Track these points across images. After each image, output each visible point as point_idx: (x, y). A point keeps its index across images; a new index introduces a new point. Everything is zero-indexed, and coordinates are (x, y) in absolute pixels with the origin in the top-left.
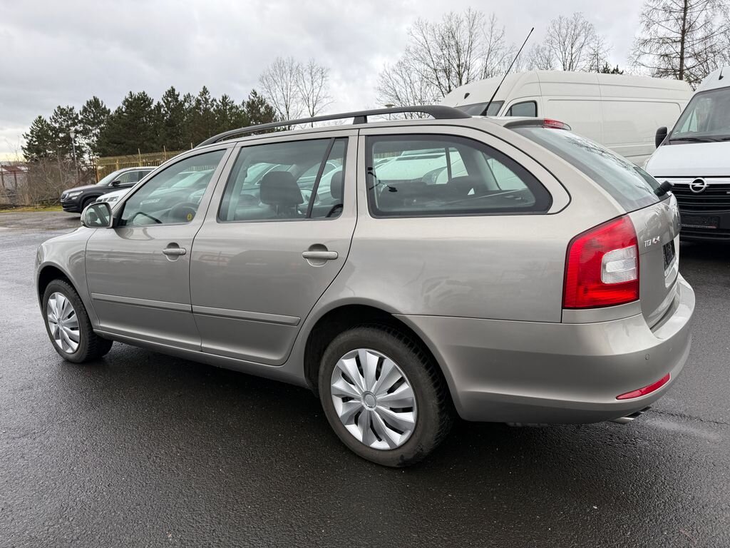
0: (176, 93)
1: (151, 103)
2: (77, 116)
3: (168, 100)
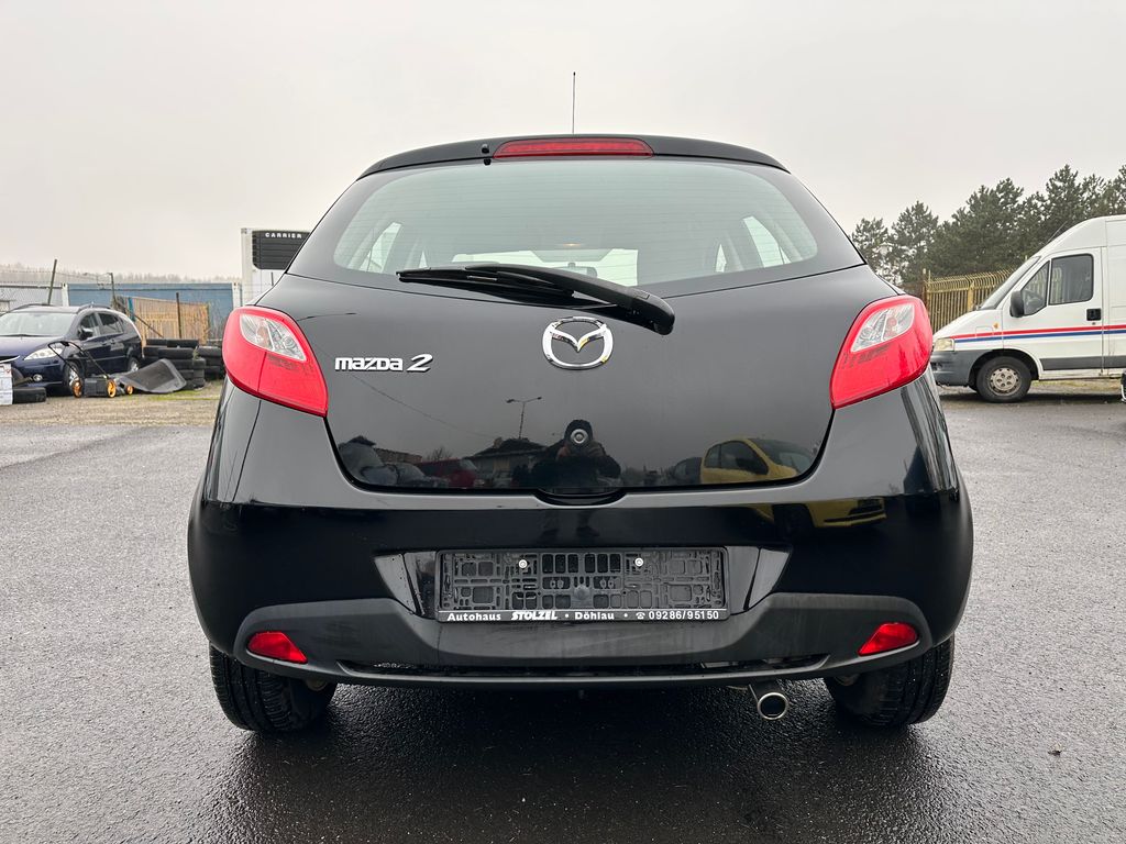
0: (1073, 172)
1: (1017, 195)
2: (886, 231)
3: (1053, 185)
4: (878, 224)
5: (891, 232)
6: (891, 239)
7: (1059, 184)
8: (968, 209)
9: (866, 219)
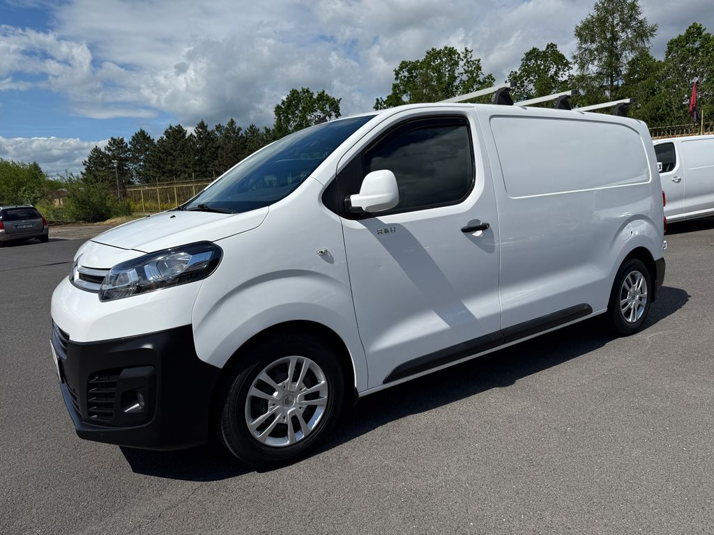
0: (205, 124)
1: (185, 134)
2: (127, 145)
3: (199, 131)
4: (122, 140)
5: (129, 146)
6: (129, 150)
7: (200, 130)
8: (165, 138)
9: (114, 137)
